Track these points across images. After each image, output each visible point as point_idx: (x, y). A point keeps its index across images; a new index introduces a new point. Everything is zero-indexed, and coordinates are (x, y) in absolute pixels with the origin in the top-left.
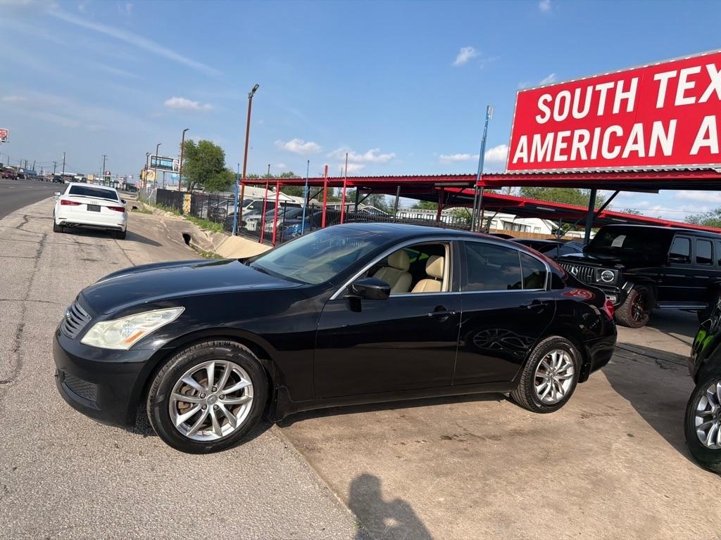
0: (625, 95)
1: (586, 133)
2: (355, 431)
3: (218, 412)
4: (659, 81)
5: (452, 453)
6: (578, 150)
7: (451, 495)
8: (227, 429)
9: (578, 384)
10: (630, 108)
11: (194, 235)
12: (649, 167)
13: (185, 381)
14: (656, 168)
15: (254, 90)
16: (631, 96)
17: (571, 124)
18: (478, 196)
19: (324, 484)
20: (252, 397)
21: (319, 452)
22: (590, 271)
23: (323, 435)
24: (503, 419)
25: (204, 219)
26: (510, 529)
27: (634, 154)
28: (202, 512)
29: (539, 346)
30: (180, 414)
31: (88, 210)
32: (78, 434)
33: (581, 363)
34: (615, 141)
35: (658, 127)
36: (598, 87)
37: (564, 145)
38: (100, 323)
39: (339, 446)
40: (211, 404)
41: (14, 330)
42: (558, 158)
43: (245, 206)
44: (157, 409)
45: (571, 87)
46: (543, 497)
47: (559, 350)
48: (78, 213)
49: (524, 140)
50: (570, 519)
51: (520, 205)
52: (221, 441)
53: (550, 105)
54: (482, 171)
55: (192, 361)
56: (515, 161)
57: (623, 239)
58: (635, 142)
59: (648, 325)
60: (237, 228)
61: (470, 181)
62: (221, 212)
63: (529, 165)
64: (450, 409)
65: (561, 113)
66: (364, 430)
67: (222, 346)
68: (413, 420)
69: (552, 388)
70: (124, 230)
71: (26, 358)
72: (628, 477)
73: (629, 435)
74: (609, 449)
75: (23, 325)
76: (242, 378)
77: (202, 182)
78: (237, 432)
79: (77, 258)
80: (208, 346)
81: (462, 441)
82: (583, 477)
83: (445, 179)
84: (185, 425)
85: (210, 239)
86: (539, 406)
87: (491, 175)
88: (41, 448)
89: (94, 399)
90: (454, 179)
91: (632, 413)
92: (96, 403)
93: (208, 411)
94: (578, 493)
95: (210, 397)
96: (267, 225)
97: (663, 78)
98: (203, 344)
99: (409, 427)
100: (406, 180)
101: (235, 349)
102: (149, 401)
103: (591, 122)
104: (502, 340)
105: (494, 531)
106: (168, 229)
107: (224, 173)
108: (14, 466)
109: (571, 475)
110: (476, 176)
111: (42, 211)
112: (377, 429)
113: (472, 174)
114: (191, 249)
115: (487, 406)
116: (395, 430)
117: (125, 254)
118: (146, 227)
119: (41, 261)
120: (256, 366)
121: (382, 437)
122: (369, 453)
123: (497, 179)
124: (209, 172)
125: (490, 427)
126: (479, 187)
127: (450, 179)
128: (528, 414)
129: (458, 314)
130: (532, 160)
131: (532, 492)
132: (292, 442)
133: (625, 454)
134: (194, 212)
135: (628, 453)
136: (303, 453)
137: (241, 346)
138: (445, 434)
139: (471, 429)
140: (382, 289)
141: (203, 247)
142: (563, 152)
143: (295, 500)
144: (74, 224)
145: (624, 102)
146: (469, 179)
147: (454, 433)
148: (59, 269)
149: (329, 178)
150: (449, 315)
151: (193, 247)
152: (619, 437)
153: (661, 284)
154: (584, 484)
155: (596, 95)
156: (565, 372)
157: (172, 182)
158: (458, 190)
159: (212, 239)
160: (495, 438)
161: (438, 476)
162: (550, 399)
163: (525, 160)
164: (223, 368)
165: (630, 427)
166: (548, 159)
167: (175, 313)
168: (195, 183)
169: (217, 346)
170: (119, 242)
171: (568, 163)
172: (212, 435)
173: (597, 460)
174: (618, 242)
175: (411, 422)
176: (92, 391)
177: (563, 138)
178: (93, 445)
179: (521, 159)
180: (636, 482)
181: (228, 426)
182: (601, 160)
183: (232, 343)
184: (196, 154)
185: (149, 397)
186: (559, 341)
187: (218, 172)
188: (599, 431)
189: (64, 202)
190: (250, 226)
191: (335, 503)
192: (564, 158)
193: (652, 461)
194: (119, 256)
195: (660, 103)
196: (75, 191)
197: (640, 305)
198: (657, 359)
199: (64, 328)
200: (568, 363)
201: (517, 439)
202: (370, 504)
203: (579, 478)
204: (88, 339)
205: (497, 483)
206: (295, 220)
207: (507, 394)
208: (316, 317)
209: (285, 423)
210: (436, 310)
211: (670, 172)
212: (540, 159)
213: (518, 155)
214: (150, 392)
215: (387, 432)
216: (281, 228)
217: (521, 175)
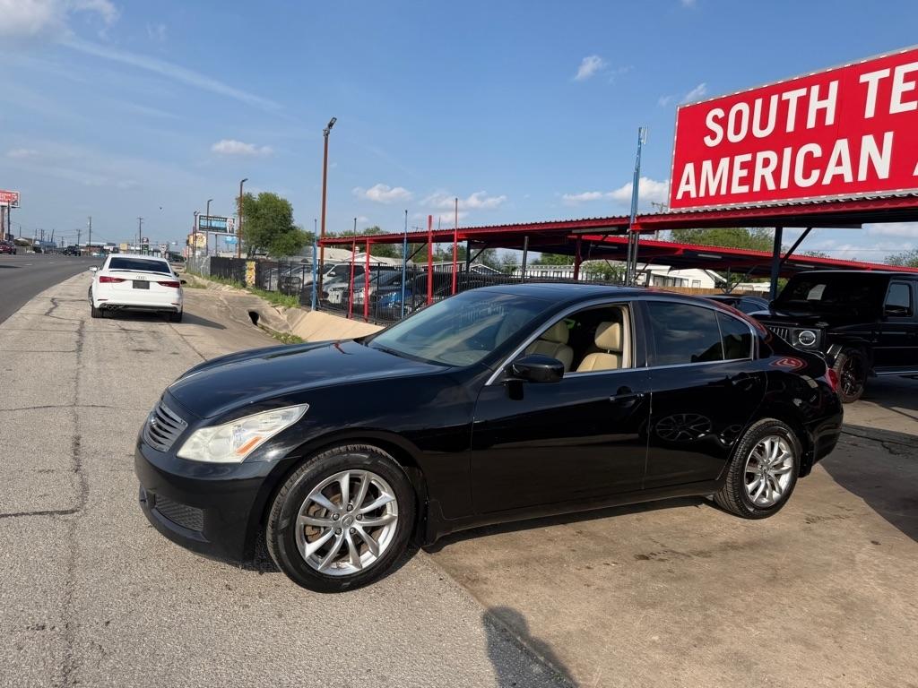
0: (822, 104)
1: (772, 156)
2: (526, 554)
3: (356, 536)
4: (866, 84)
5: (653, 576)
6: (763, 177)
7: (667, 631)
8: (368, 559)
9: (799, 479)
10: (830, 120)
11: (263, 312)
12: (860, 195)
13: (315, 499)
14: (869, 195)
15: (331, 125)
16: (830, 104)
17: (752, 145)
18: (633, 246)
19: (501, 624)
20: (396, 515)
21: (485, 583)
22: (784, 333)
23: (485, 561)
24: (706, 529)
25: (273, 292)
26: (753, 674)
27: (838, 178)
28: (355, 669)
29: (748, 432)
30: (309, 542)
31: (134, 287)
32: (177, 575)
33: (801, 451)
34: (811, 163)
35: (868, 142)
36: (785, 96)
37: (744, 173)
38: (201, 430)
39: (508, 574)
40: (345, 527)
41: (69, 444)
42: (736, 189)
43: (325, 273)
44: (280, 537)
45: (749, 98)
46: (785, 629)
47: (773, 437)
48: (122, 293)
49: (689, 169)
50: (826, 657)
51: (677, 253)
52: (361, 575)
53: (723, 122)
54: (636, 211)
55: (322, 472)
56: (679, 196)
57: (822, 290)
58: (839, 163)
59: (861, 398)
60: (317, 301)
61: (621, 225)
62: (294, 281)
63: (698, 201)
64: (637, 519)
65: (737, 131)
66: (535, 552)
67: (357, 452)
68: (593, 536)
69: (766, 485)
70: (179, 311)
71: (91, 480)
72: (887, 598)
73: (873, 542)
74: (853, 561)
75: (78, 438)
76: (382, 492)
77: (266, 245)
78: (380, 562)
79: (128, 349)
80: (341, 453)
81: (662, 560)
82: (828, 599)
83: (588, 225)
84: (315, 557)
85: (284, 317)
86: (751, 510)
87: (649, 215)
88: (135, 595)
89: (199, 528)
90: (600, 224)
91: (869, 514)
92: (202, 533)
93: (344, 536)
94: (828, 621)
95: (346, 518)
96: (355, 296)
97: (872, 79)
98: (334, 450)
99: (591, 545)
100: (536, 228)
101: (373, 454)
102: (269, 528)
103: (778, 141)
104: (692, 427)
105: (733, 677)
106: (229, 307)
107: (292, 232)
108: (106, 620)
109: (813, 598)
110: (628, 218)
111: (72, 292)
112: (551, 550)
113: (624, 216)
114: (261, 331)
115: (685, 514)
116: (574, 551)
117: (185, 340)
118: (202, 305)
119: (83, 355)
120: (400, 476)
121: (560, 560)
122: (549, 581)
123: (657, 221)
124: (273, 231)
125: (694, 541)
126: (634, 232)
127: (593, 224)
128: (738, 521)
129: (647, 395)
130: (702, 194)
131: (769, 623)
132: (448, 572)
133: (875, 568)
134: (260, 283)
135: (878, 566)
136: (465, 587)
137: (379, 450)
138: (640, 553)
139: (670, 546)
140: (553, 369)
141: (275, 327)
142: (742, 181)
143: (469, 646)
144: (118, 306)
145: (821, 113)
146: (619, 223)
147: (650, 550)
148: (108, 364)
149: (434, 232)
150: (635, 397)
151: (263, 328)
152: (861, 546)
153: (876, 345)
154: (833, 609)
155: (783, 106)
156: (781, 465)
157: (229, 247)
158: (599, 238)
159: (286, 316)
160: (701, 554)
161: (643, 607)
162: (765, 501)
163: (693, 195)
164: (359, 480)
165: (871, 532)
166: (723, 191)
167: (296, 412)
168: (256, 247)
169: (352, 452)
170: (175, 326)
171: (751, 196)
172: (349, 568)
173: (841, 577)
174: (816, 294)
175: (592, 539)
176: (196, 518)
177: (741, 163)
178: (199, 588)
179: (687, 194)
180: (898, 604)
181: (368, 554)
182: (794, 189)
183: (369, 447)
184: (256, 210)
185: (270, 522)
186: (773, 425)
187: (285, 232)
188: (834, 539)
189: (104, 280)
190: (334, 298)
191: (521, 649)
192: (745, 189)
193: (911, 575)
194: (179, 344)
195: (870, 112)
196: (117, 264)
197: (852, 373)
198: (882, 441)
199: (147, 438)
200: (784, 452)
201: (732, 554)
202: (567, 648)
203: (824, 602)
204: (186, 452)
205: (720, 613)
206: (391, 288)
207: (710, 497)
208: (469, 408)
209: (433, 548)
210: (619, 392)
211: (887, 199)
212: (712, 192)
213: (683, 188)
214: (271, 515)
215: (564, 554)
216: (374, 298)
217: (688, 213)
